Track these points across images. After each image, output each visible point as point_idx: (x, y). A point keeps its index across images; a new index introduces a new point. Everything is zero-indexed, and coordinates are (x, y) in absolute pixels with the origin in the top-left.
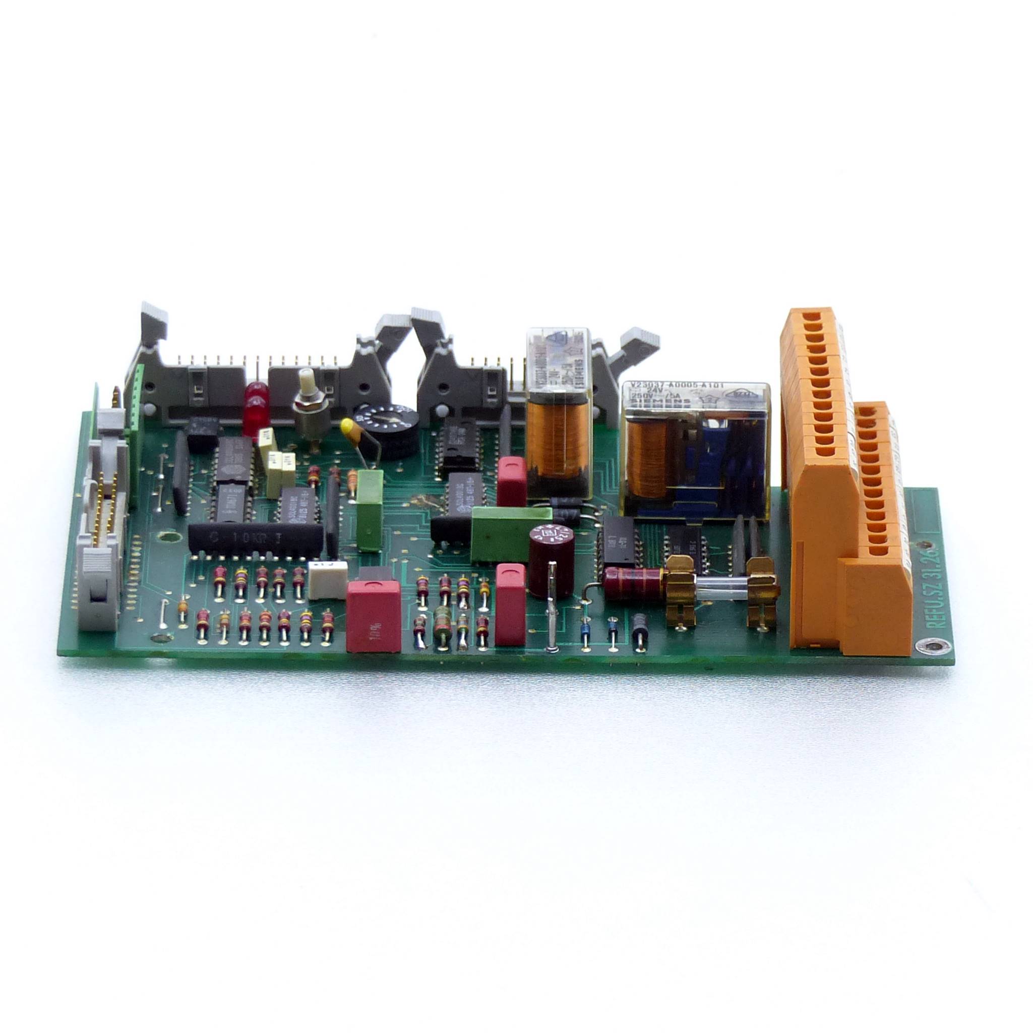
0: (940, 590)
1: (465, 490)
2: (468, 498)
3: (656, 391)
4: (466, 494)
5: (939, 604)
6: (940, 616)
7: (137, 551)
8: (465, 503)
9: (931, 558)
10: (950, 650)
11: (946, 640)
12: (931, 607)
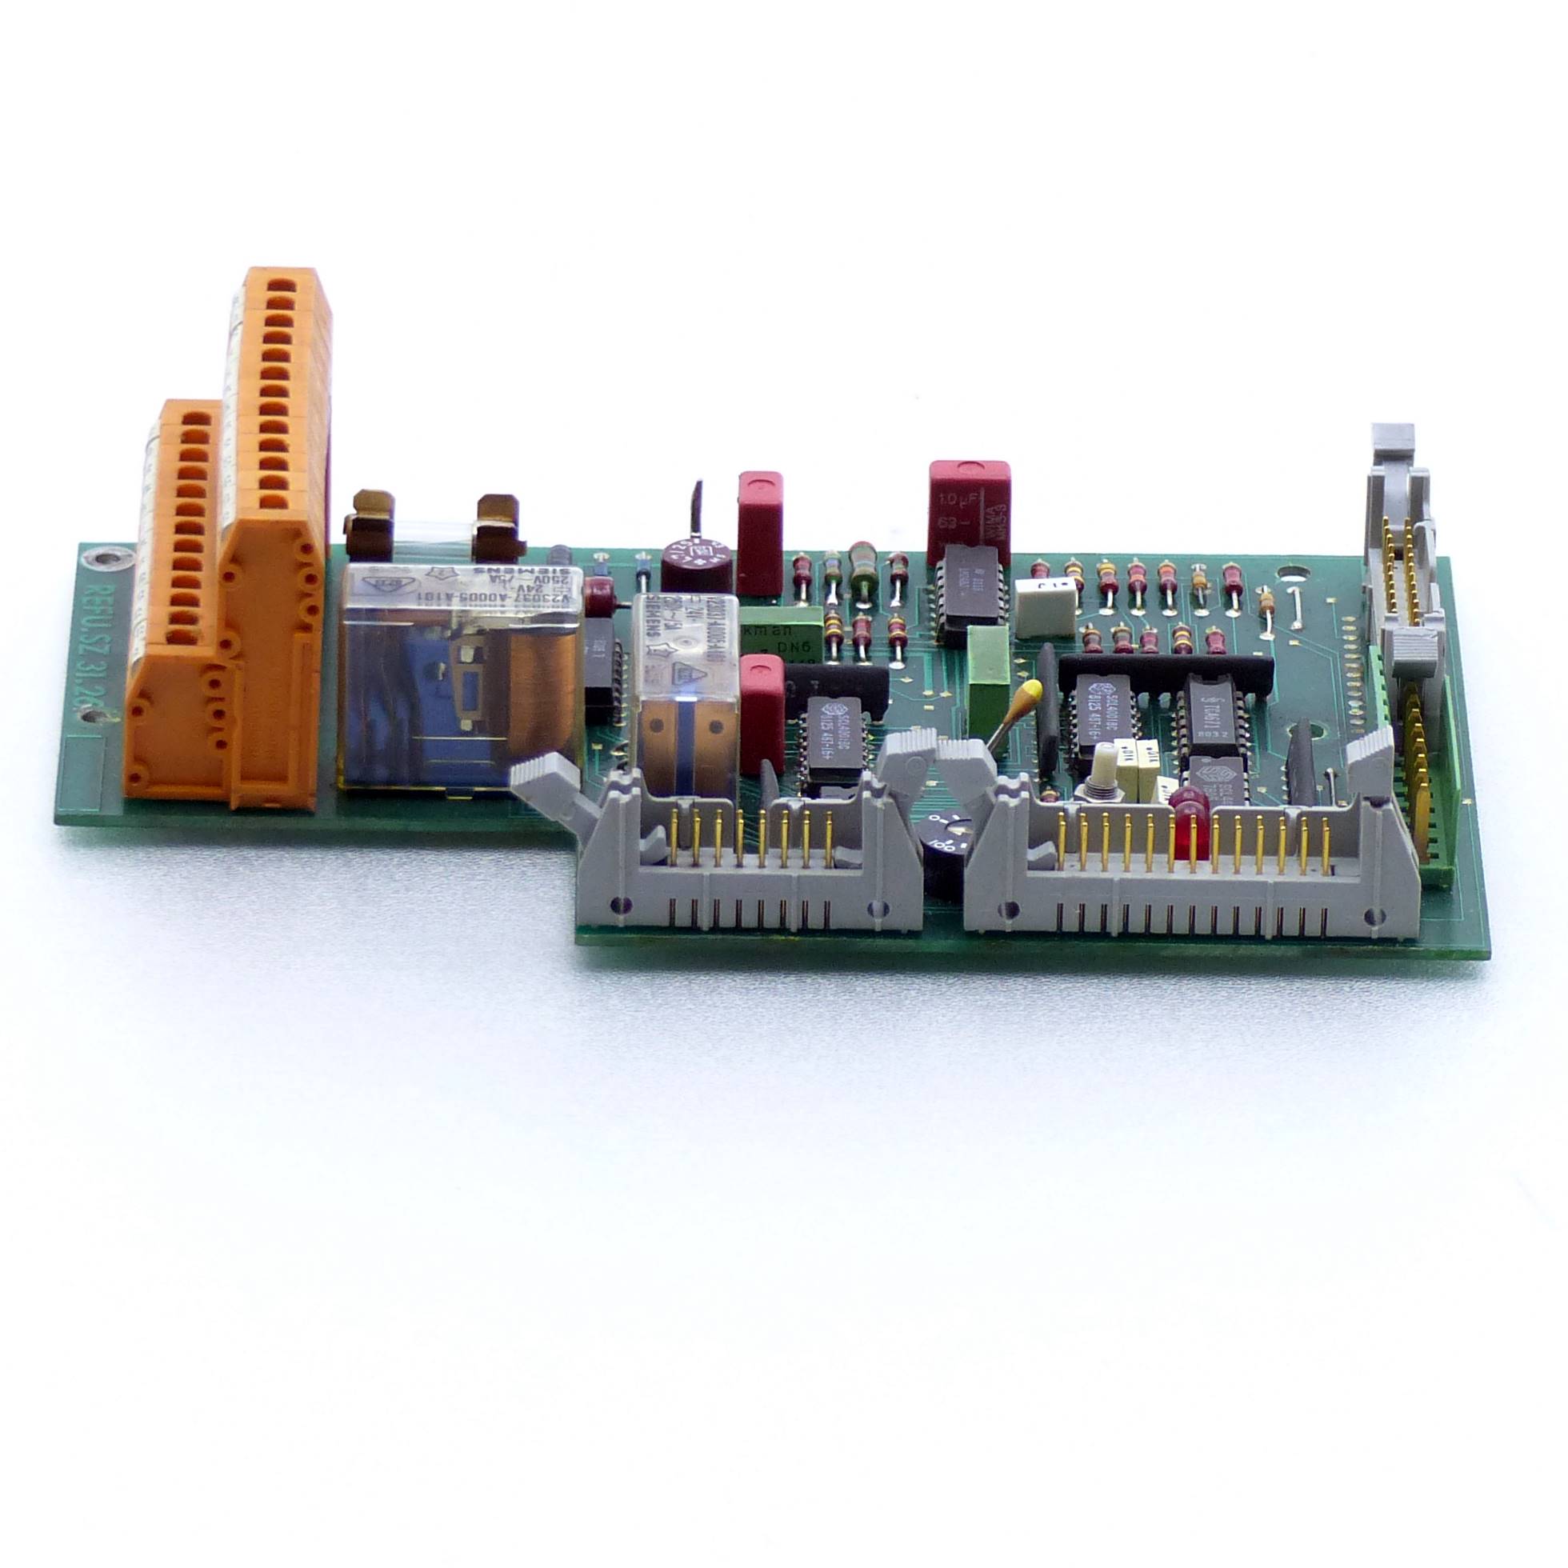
0: (81, 642)
1: (836, 739)
2: (830, 726)
3: (528, 587)
4: (834, 732)
5: (88, 621)
6: (90, 603)
7: (1355, 708)
8: (835, 718)
9: (87, 695)
10: (86, 554)
11: (88, 570)
12: (102, 617)
